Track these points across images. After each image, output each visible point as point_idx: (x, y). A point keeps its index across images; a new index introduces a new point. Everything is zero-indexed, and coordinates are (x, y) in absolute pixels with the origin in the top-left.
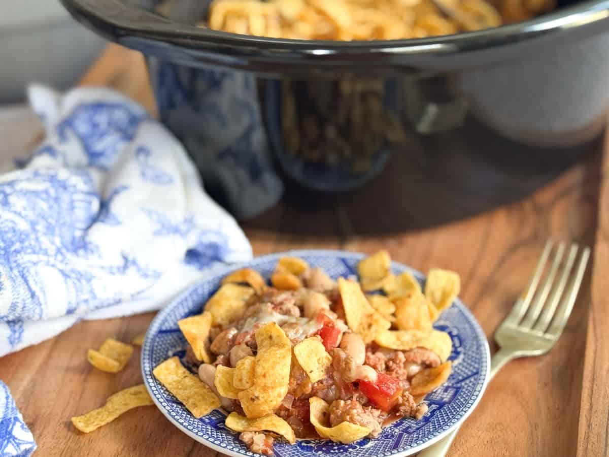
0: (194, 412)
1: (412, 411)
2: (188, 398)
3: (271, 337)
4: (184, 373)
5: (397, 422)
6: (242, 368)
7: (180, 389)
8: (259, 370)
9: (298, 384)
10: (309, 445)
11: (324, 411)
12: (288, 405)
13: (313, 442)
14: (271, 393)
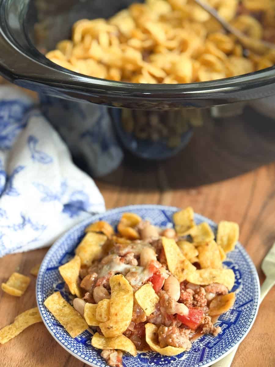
0: (71, 334)
1: (210, 330)
2: (67, 323)
3: (119, 284)
4: (64, 302)
5: (201, 338)
6: (102, 307)
7: (62, 316)
8: (113, 311)
9: (137, 316)
10: (145, 357)
11: (155, 332)
12: (132, 329)
13: (148, 354)
14: (121, 325)
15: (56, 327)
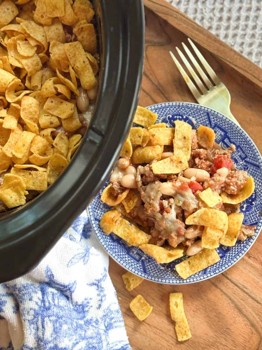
0: (215, 261)
2: (208, 263)
10: (245, 207)
15: (208, 272)
